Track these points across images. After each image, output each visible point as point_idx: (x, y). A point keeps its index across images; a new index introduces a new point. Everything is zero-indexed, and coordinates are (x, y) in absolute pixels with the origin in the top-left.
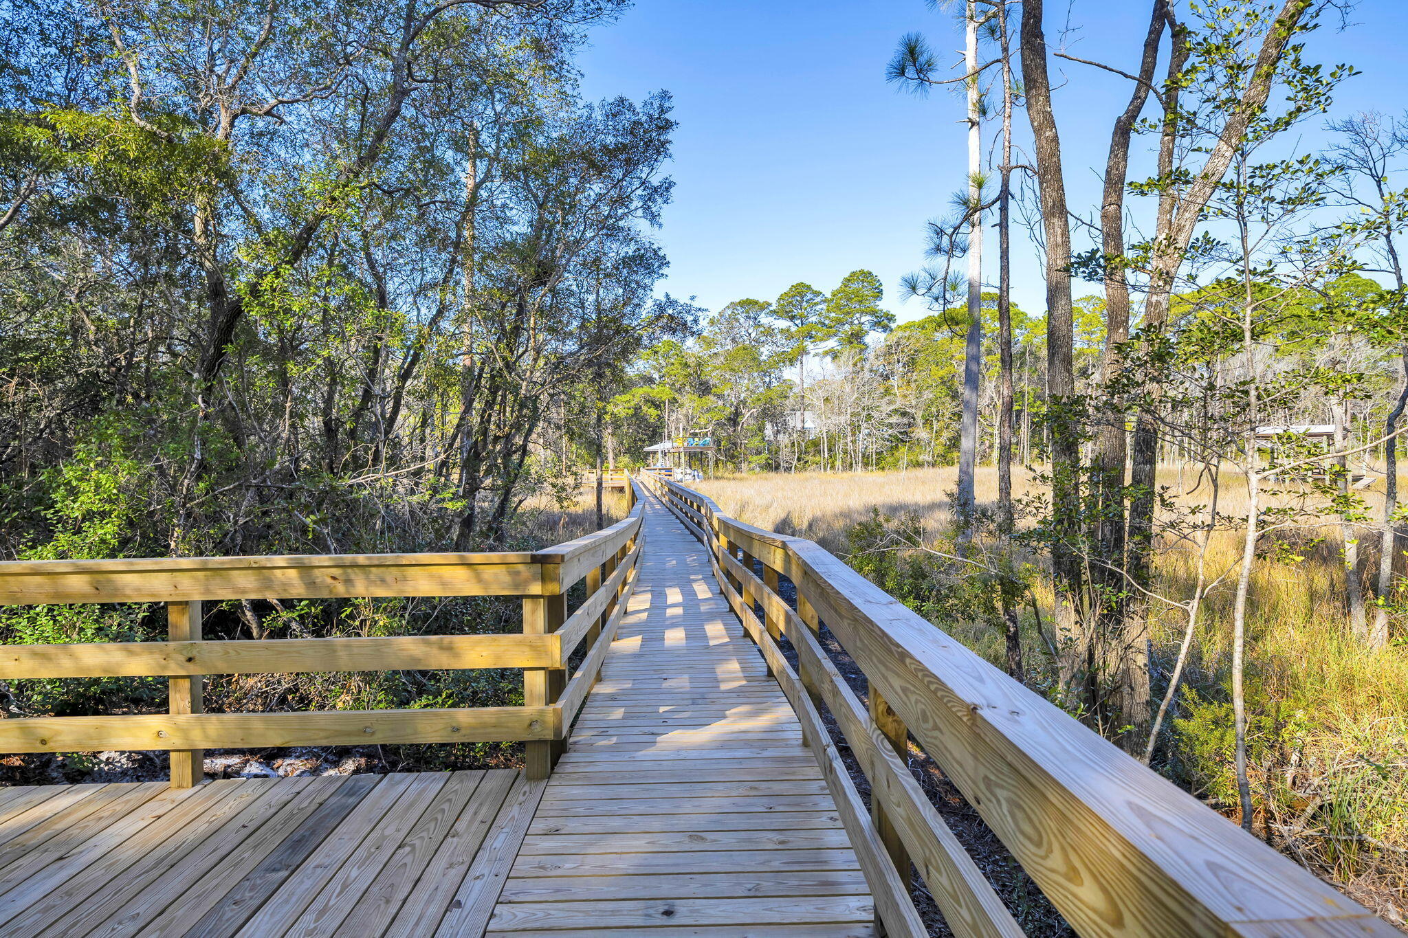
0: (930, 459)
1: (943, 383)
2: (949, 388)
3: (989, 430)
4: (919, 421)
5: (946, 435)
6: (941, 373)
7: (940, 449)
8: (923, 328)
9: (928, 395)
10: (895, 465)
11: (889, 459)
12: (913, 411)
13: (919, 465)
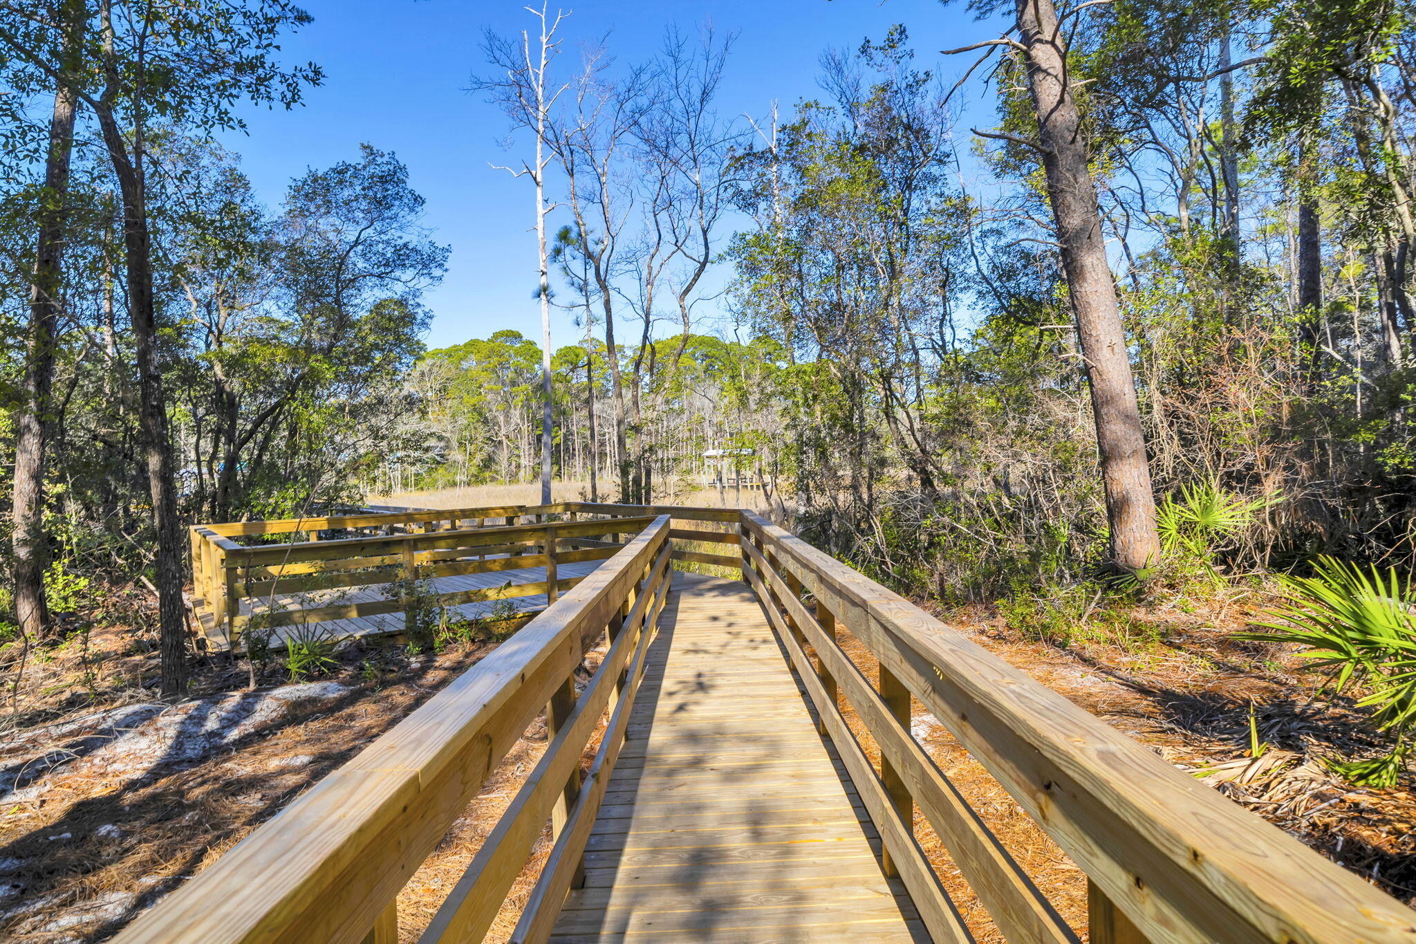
0: (465, 479)
1: (475, 410)
2: (480, 414)
3: (516, 452)
4: (455, 444)
5: (479, 457)
6: (473, 401)
7: (474, 470)
8: (450, 356)
9: (462, 421)
10: (434, 484)
11: (427, 480)
12: (448, 435)
13: (454, 484)
